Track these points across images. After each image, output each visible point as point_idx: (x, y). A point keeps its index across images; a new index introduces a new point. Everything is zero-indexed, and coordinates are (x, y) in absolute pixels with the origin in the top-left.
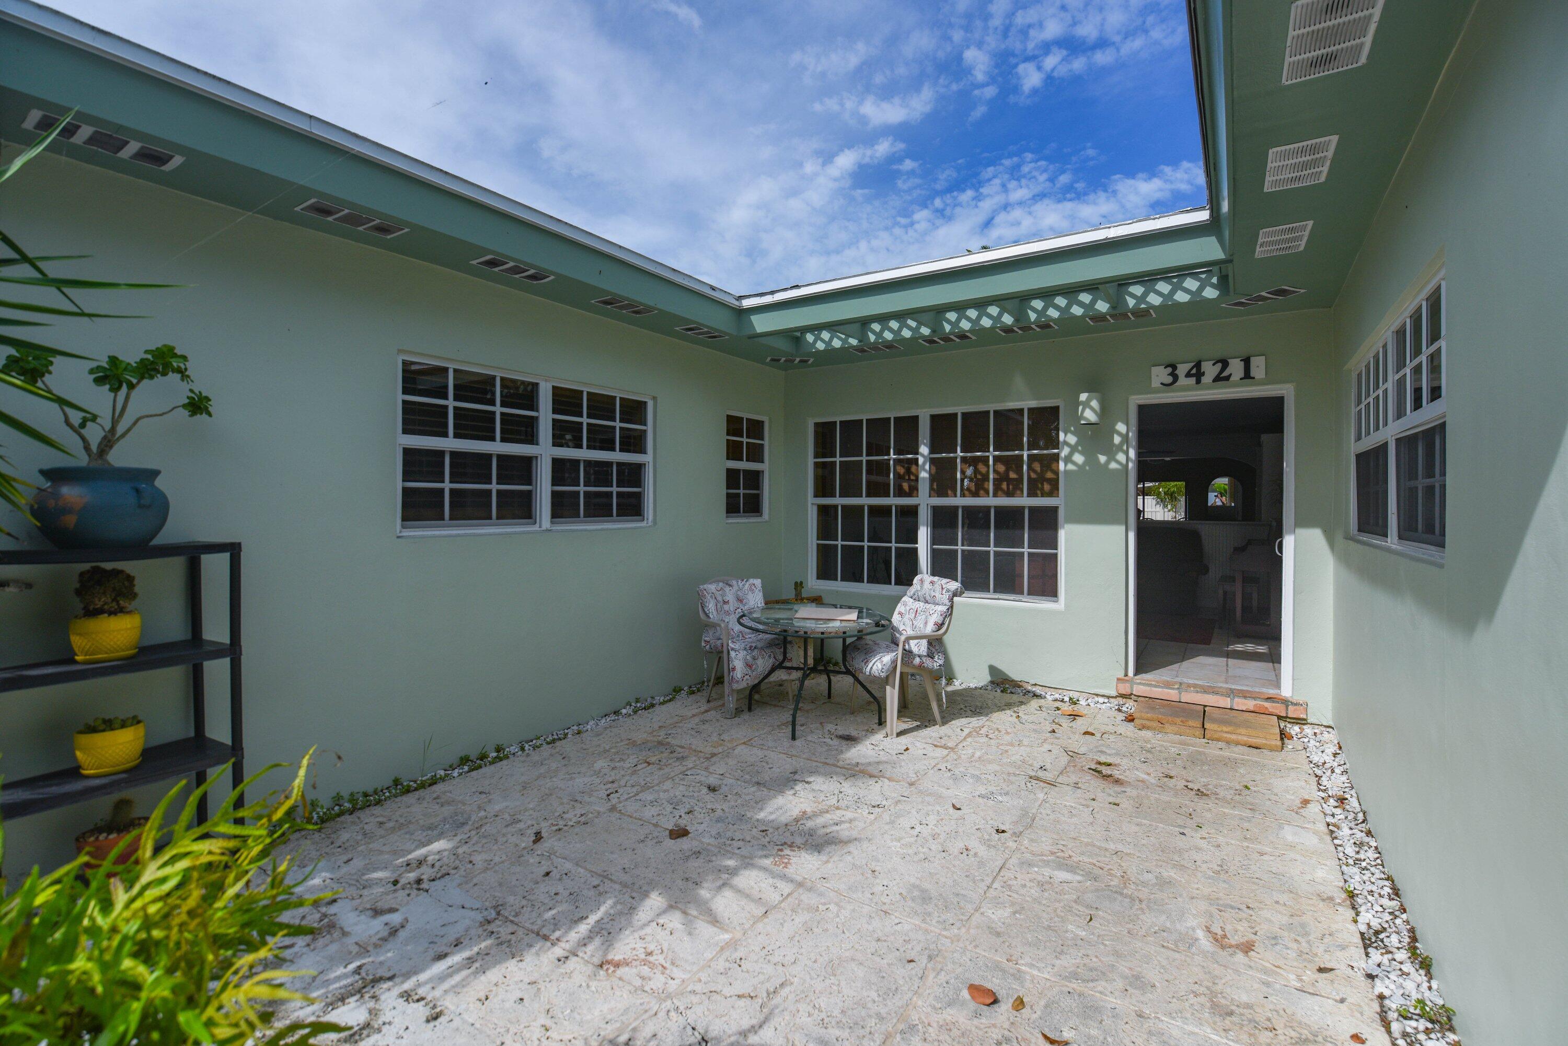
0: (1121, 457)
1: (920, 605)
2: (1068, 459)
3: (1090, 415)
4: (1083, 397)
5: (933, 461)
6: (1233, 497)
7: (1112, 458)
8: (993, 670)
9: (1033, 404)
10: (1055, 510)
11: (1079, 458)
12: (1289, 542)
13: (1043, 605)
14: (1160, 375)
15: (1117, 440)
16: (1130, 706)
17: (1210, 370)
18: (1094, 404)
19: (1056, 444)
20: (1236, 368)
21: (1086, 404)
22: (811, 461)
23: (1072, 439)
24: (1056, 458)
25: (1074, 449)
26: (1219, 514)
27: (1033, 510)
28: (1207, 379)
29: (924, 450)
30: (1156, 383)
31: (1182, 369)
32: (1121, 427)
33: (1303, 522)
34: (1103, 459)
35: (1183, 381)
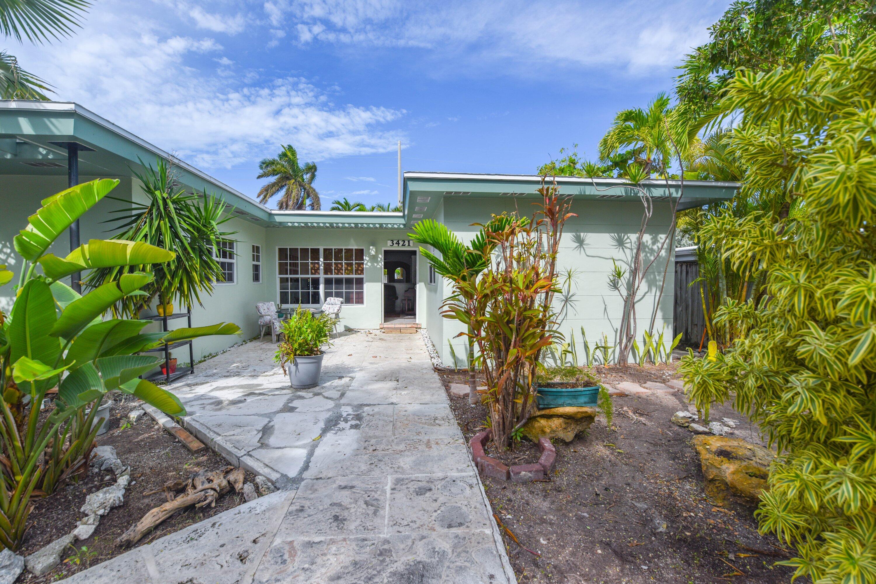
0: (380, 264)
1: (331, 306)
2: (366, 264)
3: (373, 253)
4: (371, 247)
5: (324, 263)
6: (402, 275)
7: (378, 264)
8: (345, 326)
9: (356, 248)
10: (362, 279)
11: (369, 264)
12: (417, 286)
13: (359, 306)
14: (390, 243)
15: (379, 259)
16: (383, 330)
17: (401, 243)
18: (374, 250)
19: (363, 260)
20: (406, 243)
21: (372, 250)
22: (277, 262)
23: (367, 259)
24: (363, 264)
25: (368, 261)
26: (399, 281)
27: (356, 279)
28: (400, 245)
29: (322, 260)
30: (389, 245)
31: (395, 242)
32: (380, 256)
33: (420, 281)
34: (376, 264)
35: (395, 245)
